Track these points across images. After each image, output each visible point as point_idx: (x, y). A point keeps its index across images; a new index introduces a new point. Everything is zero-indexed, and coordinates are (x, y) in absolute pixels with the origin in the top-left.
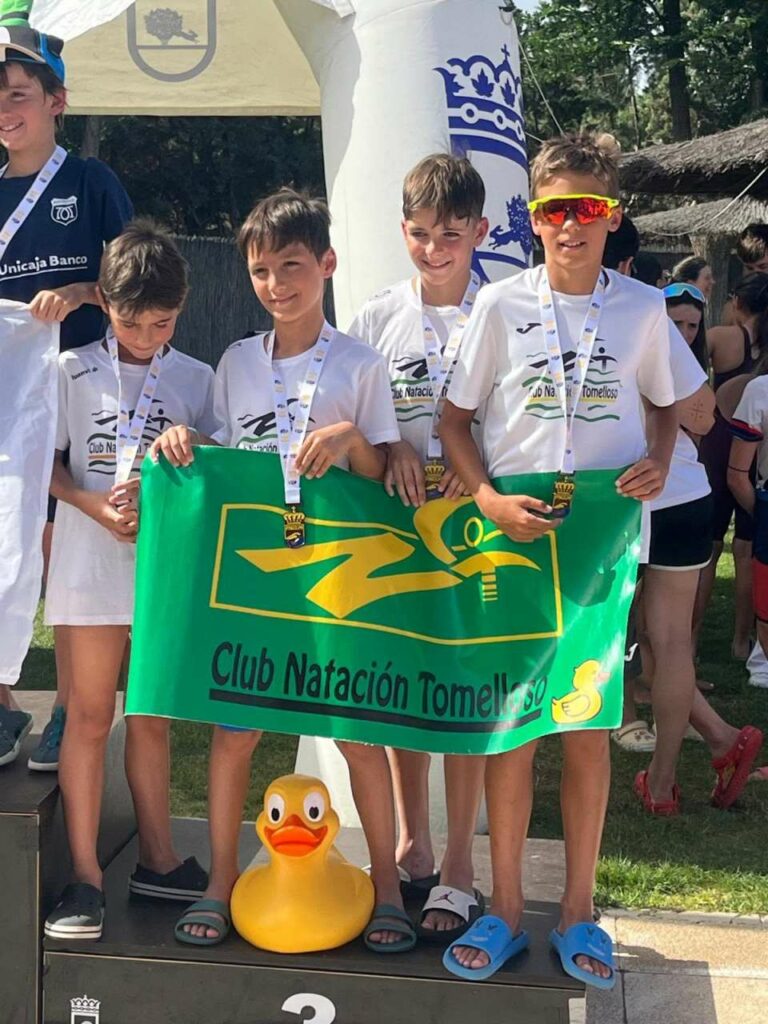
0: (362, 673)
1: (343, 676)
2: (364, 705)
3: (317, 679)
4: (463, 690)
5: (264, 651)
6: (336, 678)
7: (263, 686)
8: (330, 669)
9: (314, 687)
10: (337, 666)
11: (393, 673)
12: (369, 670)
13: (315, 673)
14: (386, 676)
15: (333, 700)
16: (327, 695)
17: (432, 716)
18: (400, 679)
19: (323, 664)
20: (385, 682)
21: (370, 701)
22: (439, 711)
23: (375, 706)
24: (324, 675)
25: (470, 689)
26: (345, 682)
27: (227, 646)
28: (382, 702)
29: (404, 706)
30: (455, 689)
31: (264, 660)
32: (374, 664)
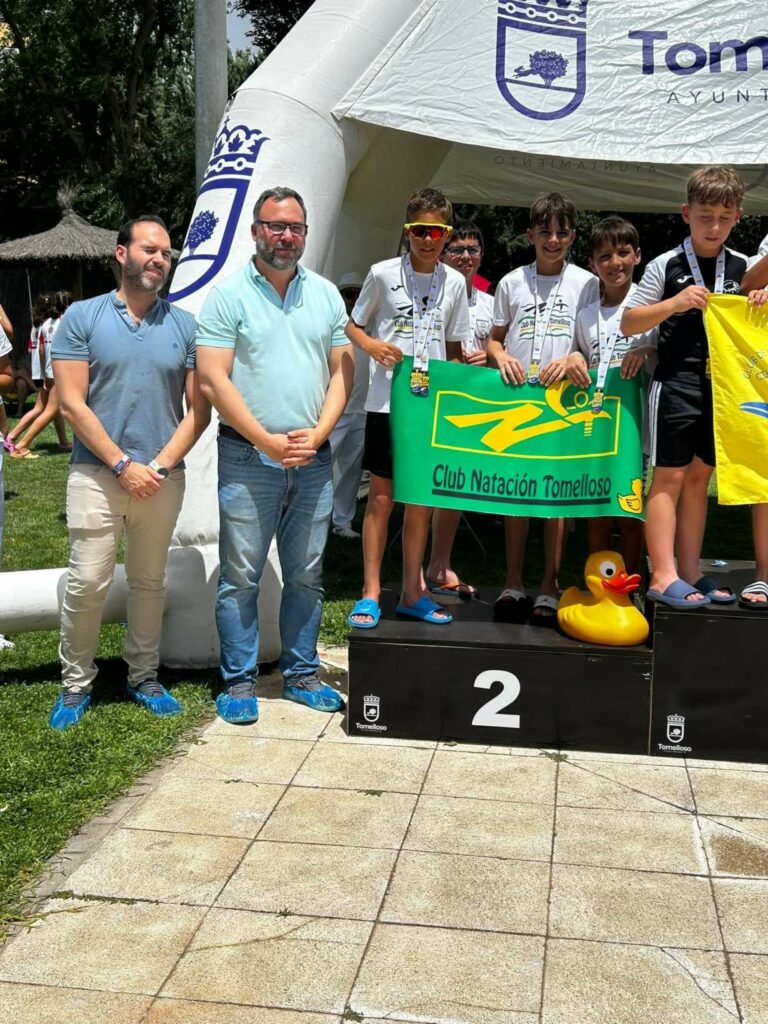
0: (511, 480)
1: (501, 482)
2: (513, 496)
3: (488, 483)
4: (567, 483)
5: (460, 469)
6: (497, 483)
7: (460, 487)
8: (494, 478)
9: (486, 487)
10: (498, 476)
11: (528, 479)
12: (515, 478)
13: (486, 480)
14: (524, 481)
15: (496, 494)
16: (493, 491)
17: (551, 498)
18: (531, 482)
19: (491, 476)
20: (524, 484)
21: (516, 493)
22: (555, 495)
23: (519, 497)
24: (491, 481)
25: (570, 482)
26: (503, 485)
27: (440, 466)
28: (523, 494)
29: (534, 494)
30: (563, 482)
31: (460, 474)
32: (517, 475)
